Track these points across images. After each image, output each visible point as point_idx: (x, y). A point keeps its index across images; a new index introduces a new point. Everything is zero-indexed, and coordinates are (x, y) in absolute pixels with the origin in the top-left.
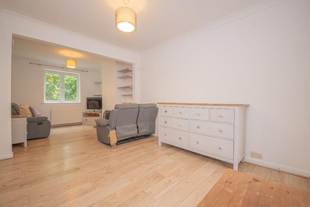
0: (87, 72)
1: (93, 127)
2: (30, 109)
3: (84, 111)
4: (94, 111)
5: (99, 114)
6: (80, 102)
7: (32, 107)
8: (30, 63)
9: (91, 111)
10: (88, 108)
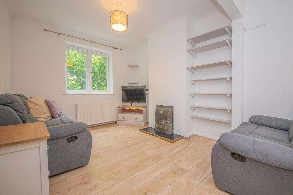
0: (121, 50)
1: (140, 130)
2: (47, 103)
3: (118, 106)
4: (132, 105)
5: (142, 110)
6: (112, 93)
7: (50, 99)
8: (45, 30)
9: (128, 105)
10: (123, 101)
